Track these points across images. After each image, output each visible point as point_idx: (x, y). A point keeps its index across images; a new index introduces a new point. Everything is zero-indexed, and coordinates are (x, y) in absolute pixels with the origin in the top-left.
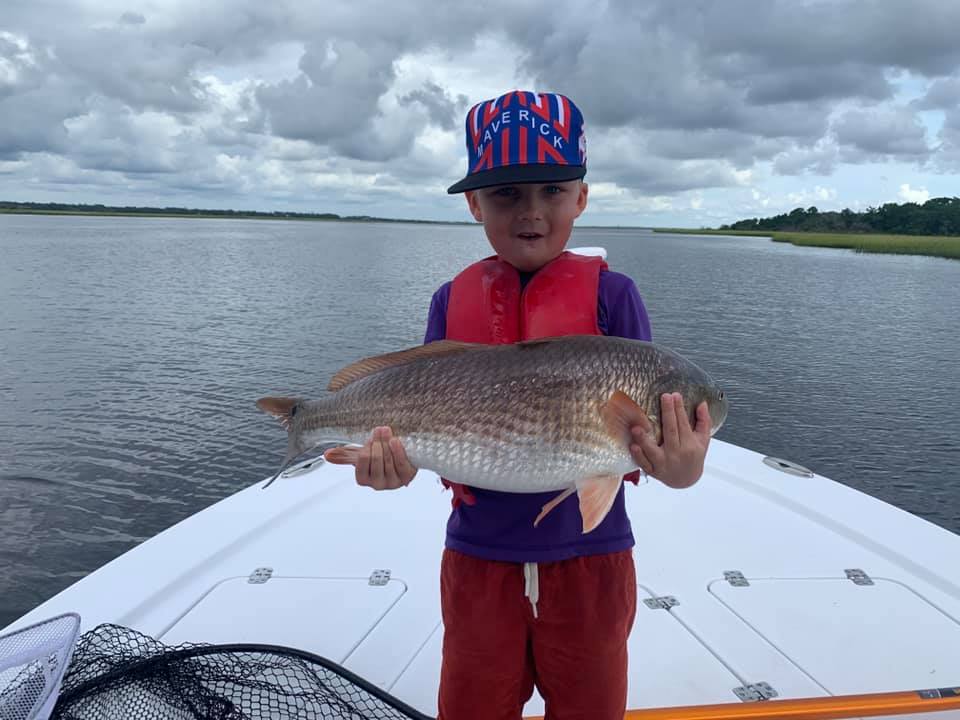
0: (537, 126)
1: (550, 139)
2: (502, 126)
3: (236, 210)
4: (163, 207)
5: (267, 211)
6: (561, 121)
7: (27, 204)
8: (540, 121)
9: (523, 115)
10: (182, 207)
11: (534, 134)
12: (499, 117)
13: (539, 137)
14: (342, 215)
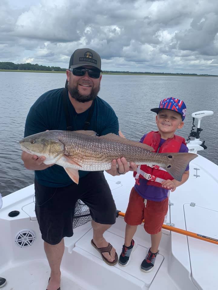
0: (174, 103)
1: (176, 106)
2: (167, 102)
3: (165, 73)
4: (144, 72)
5: (174, 73)
6: (180, 104)
7: (111, 71)
8: (175, 102)
9: (172, 101)
10: (150, 72)
11: (172, 104)
12: (167, 100)
13: (174, 105)
14: (198, 74)
